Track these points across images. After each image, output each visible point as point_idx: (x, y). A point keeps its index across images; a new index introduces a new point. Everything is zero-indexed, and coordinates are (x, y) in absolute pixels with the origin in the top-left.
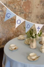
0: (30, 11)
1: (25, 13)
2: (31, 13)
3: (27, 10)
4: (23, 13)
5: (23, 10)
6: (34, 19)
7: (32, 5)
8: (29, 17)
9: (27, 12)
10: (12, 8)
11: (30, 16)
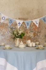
0: (39, 31)
1: (34, 31)
2: (40, 32)
3: (36, 30)
4: (32, 32)
5: (32, 29)
6: (42, 38)
7: (41, 26)
8: (37, 36)
9: (36, 31)
10: (24, 27)
11: (39, 35)
